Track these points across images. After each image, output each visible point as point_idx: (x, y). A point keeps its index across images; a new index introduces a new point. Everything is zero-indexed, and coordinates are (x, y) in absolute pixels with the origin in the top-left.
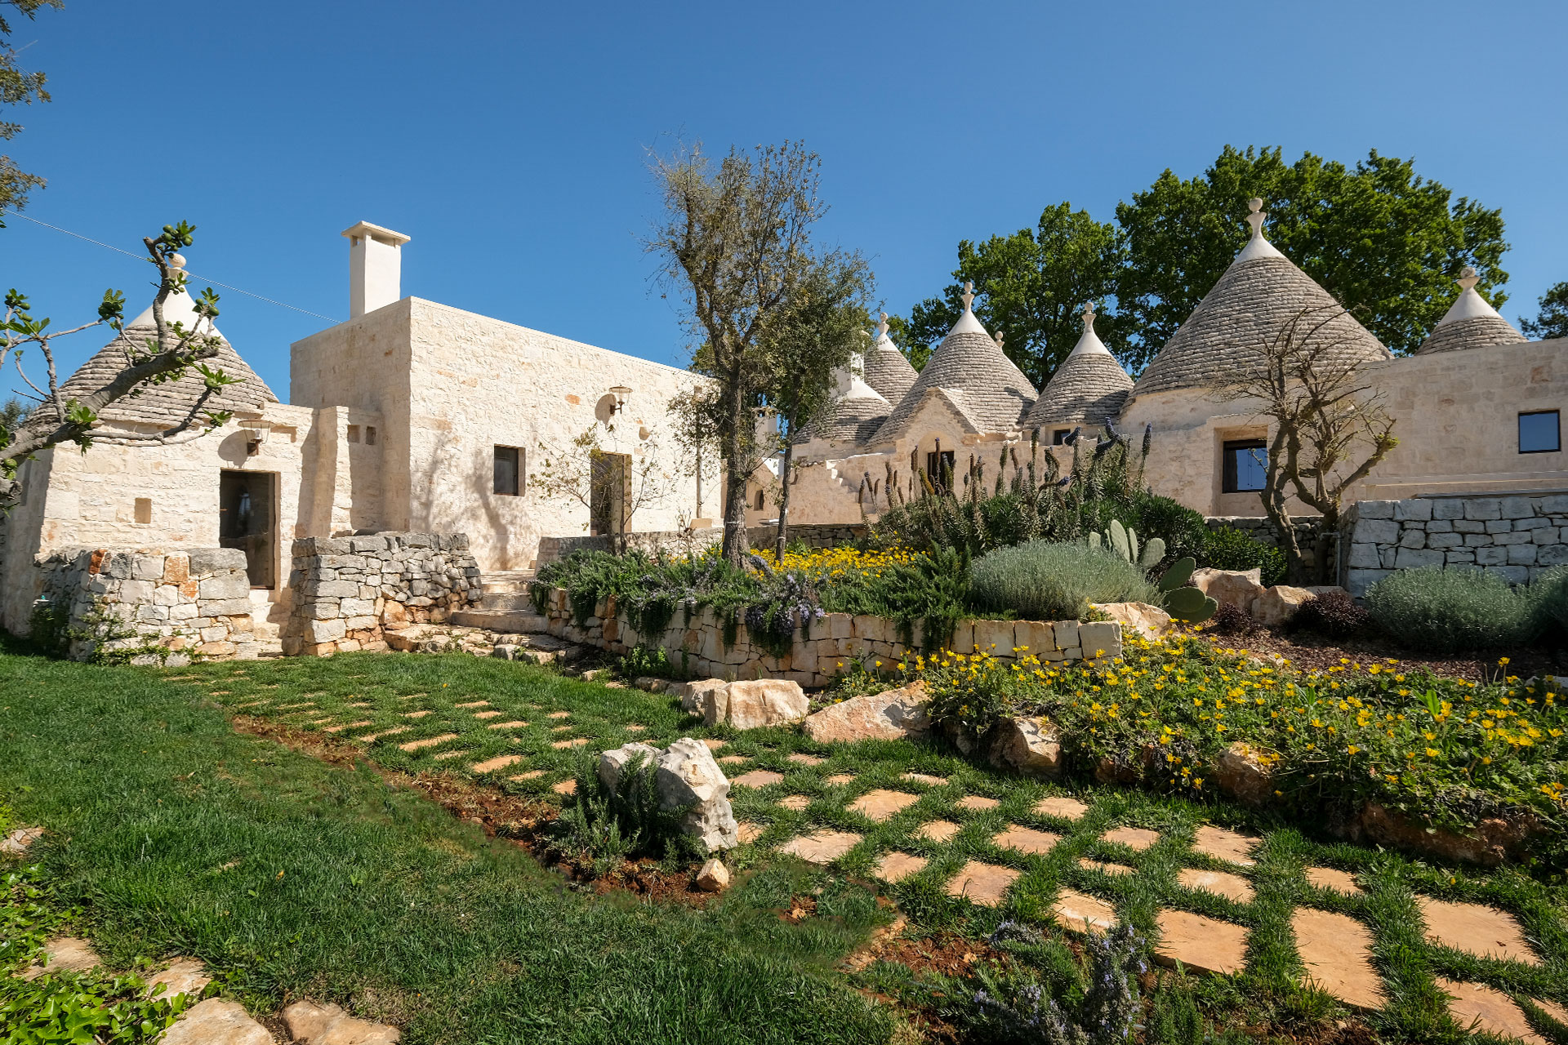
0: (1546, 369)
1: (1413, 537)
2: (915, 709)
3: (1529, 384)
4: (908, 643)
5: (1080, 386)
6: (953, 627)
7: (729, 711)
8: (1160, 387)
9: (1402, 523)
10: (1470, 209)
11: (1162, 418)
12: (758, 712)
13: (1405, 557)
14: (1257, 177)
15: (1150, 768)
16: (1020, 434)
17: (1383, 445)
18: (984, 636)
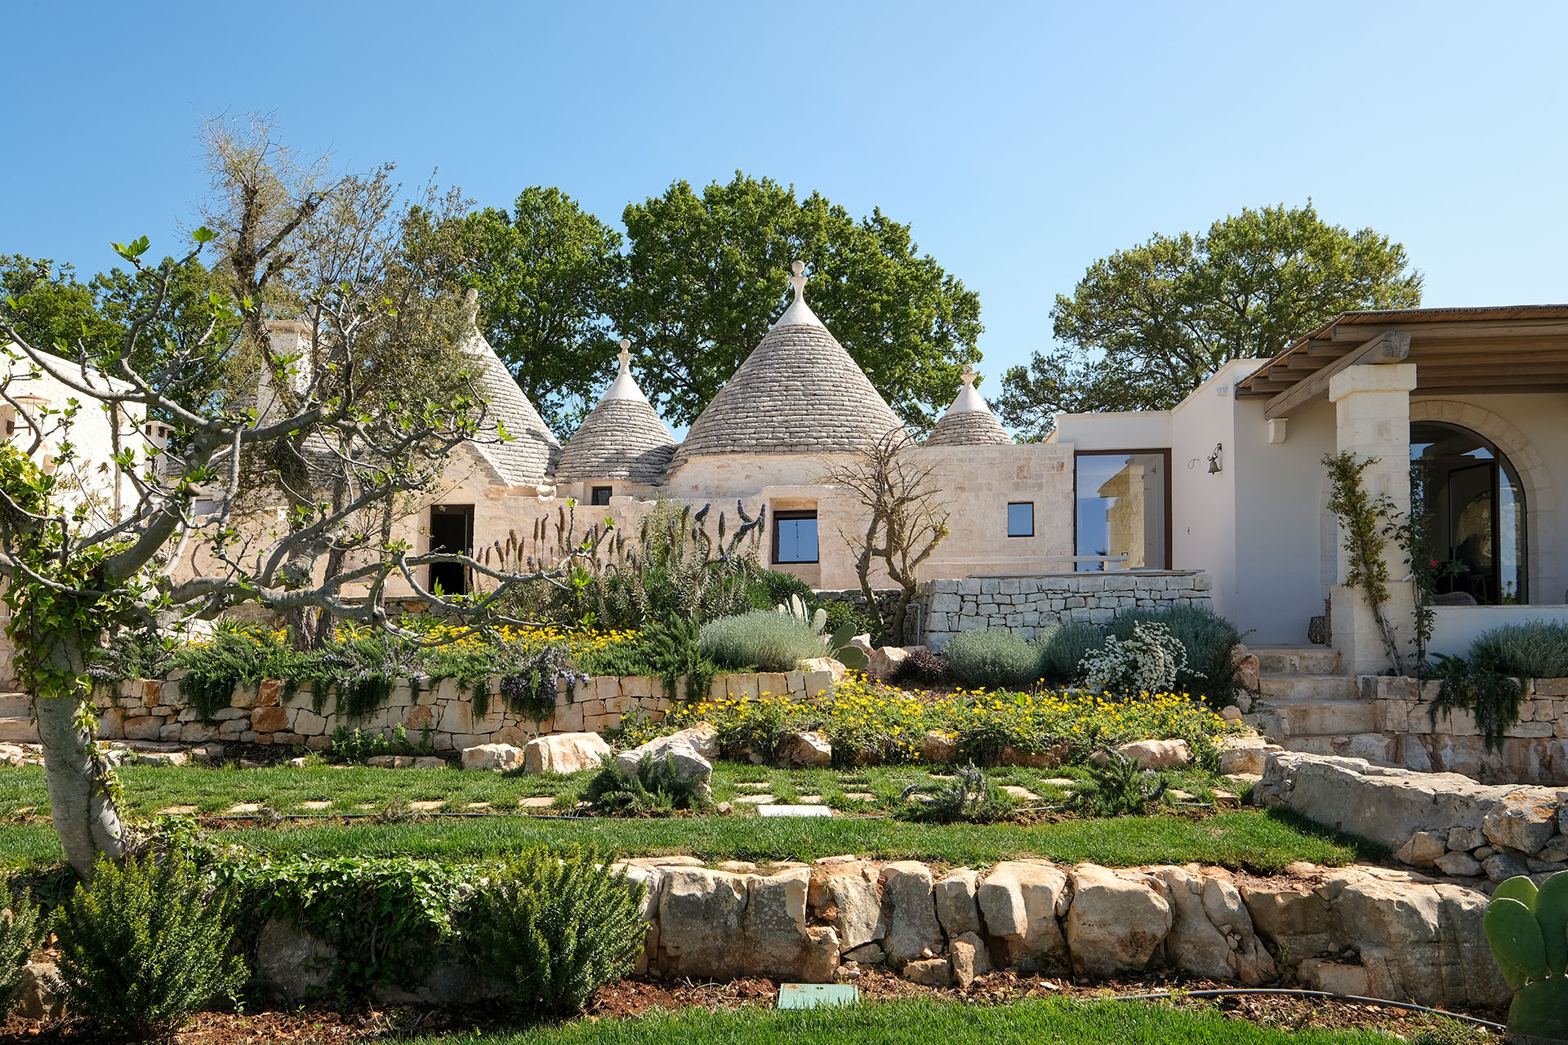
0: (1026, 468)
1: (969, 607)
2: (708, 741)
3: (1015, 480)
4: (672, 698)
5: (619, 436)
6: (710, 681)
7: (550, 760)
8: (715, 450)
9: (962, 597)
10: (955, 287)
11: (717, 483)
12: (574, 759)
13: (965, 621)
14: (773, 213)
15: (888, 749)
16: (554, 488)
17: (939, 533)
18: (735, 686)
